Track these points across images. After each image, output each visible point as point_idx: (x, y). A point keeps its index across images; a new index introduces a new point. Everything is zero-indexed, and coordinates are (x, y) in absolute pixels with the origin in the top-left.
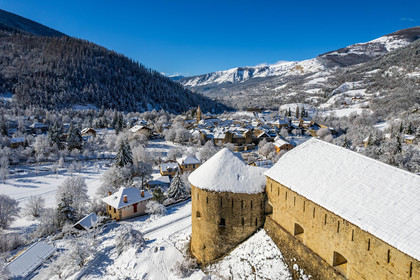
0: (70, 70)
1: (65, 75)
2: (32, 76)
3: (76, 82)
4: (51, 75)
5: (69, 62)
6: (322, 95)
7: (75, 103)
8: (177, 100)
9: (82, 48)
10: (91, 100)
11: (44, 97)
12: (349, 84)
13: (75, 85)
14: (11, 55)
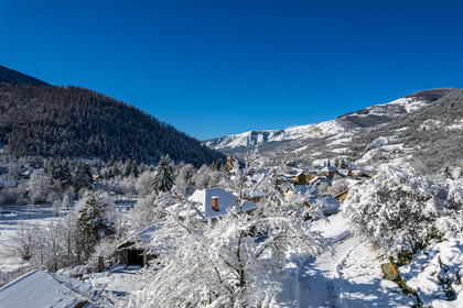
0: (74, 119)
1: (68, 124)
2: (30, 125)
3: (80, 133)
4: (52, 124)
5: (73, 110)
6: (350, 154)
7: (78, 156)
8: (195, 156)
9: (88, 97)
10: (97, 152)
11: (42, 148)
12: (384, 139)
13: (78, 136)
14: (6, 105)
